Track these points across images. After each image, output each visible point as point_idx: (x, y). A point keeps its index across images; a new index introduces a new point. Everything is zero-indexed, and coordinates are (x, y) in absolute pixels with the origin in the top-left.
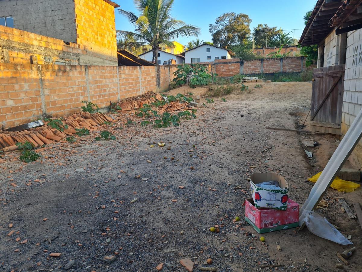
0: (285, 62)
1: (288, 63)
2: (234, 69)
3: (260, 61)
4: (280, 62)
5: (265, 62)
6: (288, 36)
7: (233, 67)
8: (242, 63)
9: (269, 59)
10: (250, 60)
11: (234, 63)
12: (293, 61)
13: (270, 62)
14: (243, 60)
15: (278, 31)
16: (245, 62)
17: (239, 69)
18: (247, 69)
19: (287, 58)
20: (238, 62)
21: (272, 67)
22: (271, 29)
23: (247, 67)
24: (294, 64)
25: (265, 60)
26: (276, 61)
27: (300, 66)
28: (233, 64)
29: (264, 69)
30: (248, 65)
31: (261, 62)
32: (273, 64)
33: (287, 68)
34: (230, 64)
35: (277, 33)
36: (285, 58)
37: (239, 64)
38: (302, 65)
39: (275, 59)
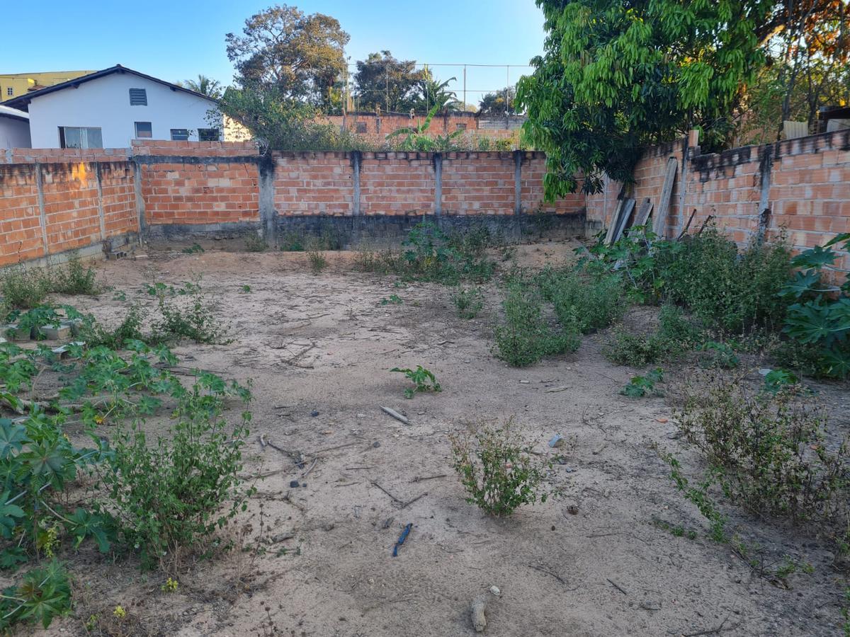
0: (450, 169)
1: (463, 177)
2: (233, 190)
3: (348, 162)
4: (430, 169)
5: (370, 166)
6: (446, 89)
7: (225, 183)
8: (267, 165)
9: (386, 153)
10: (304, 154)
11: (228, 160)
12: (485, 169)
13: (389, 169)
14: (269, 153)
15: (420, 74)
16: (282, 162)
17: (255, 190)
18: (293, 191)
19: (458, 156)
20: (248, 159)
21: (398, 191)
22: (401, 66)
23: (293, 183)
24: (487, 184)
25: (370, 156)
26: (415, 163)
27: (512, 191)
28: (226, 165)
29: (368, 199)
30: (293, 175)
31: (353, 166)
32: (405, 177)
33: (461, 196)
34: (212, 168)
35: (418, 79)
36: (453, 155)
37: (255, 169)
38: (518, 188)
39: (411, 156)
